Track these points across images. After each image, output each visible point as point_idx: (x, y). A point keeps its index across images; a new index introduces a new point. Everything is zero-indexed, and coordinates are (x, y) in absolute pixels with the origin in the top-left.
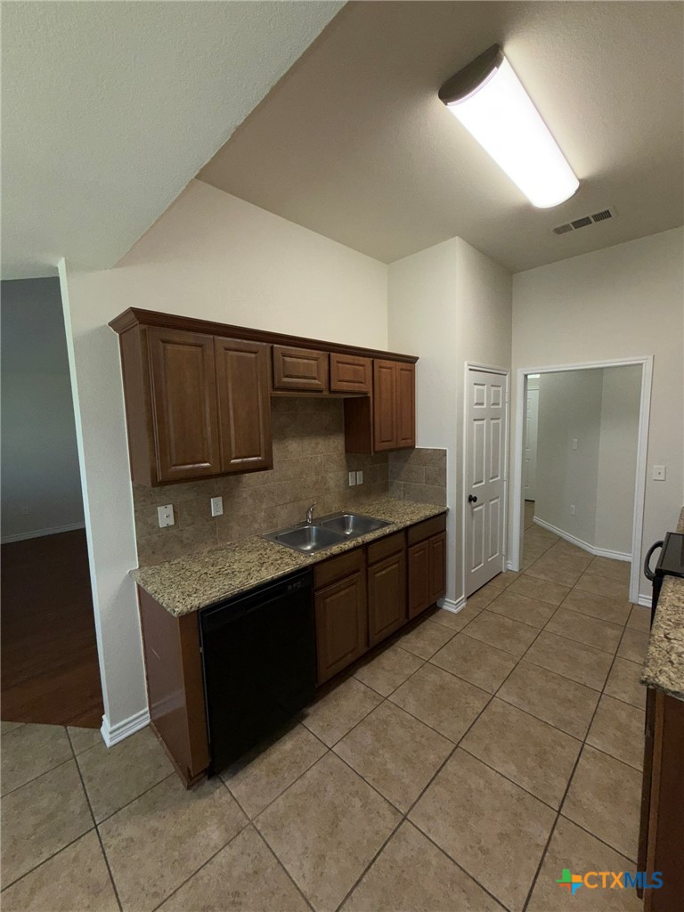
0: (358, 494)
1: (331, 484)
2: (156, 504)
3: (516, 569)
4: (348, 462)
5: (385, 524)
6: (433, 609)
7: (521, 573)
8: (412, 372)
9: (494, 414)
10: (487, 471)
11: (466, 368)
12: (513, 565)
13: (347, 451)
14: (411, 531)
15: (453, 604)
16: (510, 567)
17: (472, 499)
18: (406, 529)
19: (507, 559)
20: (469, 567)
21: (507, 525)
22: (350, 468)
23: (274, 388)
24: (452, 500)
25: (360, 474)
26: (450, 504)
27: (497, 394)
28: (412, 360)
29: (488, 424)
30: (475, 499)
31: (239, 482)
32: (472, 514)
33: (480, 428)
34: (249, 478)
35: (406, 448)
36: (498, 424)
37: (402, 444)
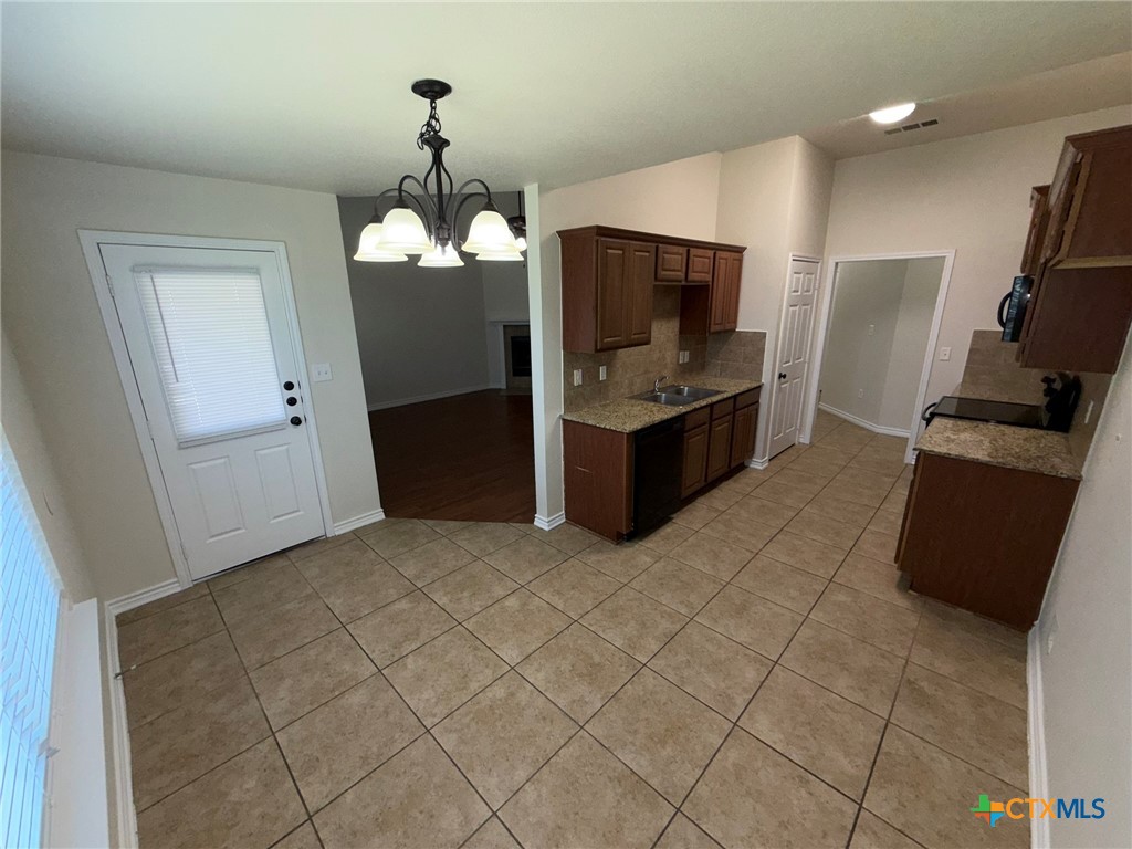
0: (685, 370)
1: (668, 360)
2: (574, 368)
3: (808, 442)
4: (680, 342)
5: (718, 393)
6: (742, 467)
7: (812, 444)
8: (740, 261)
9: (804, 301)
10: (795, 354)
11: (791, 258)
12: (805, 438)
13: (681, 332)
14: (739, 398)
15: (758, 463)
16: (802, 440)
17: (782, 376)
18: (735, 397)
19: (800, 433)
20: (773, 436)
21: (804, 402)
22: (681, 348)
23: (656, 279)
24: (767, 376)
25: (687, 353)
26: (765, 379)
27: (810, 280)
28: (740, 250)
29: (800, 309)
30: (784, 376)
31: (615, 354)
32: (780, 389)
33: (794, 312)
34: (621, 353)
35: (729, 331)
36: (806, 310)
37: (728, 327)
